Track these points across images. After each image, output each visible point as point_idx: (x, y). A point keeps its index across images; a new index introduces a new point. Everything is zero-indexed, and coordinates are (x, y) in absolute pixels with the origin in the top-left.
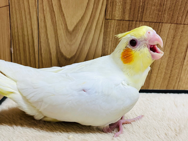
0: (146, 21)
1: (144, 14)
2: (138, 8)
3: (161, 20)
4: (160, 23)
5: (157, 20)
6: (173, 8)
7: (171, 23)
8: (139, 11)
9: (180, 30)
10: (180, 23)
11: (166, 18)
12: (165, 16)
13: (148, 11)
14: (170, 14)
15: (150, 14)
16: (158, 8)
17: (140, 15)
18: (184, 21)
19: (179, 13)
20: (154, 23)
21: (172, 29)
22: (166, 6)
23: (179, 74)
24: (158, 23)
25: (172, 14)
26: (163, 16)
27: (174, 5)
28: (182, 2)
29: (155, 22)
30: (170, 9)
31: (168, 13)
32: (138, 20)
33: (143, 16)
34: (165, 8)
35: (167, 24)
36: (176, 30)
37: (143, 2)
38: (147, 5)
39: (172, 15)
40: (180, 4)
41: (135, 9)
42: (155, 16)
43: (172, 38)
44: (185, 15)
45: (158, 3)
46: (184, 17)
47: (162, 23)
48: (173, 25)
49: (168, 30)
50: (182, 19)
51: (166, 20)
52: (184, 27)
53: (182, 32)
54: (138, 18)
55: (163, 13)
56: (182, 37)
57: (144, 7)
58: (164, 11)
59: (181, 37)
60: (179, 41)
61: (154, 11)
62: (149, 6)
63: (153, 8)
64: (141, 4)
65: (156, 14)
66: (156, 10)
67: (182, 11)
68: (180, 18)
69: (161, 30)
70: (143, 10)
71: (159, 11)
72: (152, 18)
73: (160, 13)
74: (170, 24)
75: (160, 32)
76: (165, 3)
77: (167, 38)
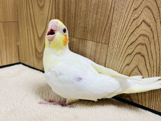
0: (77, 37)
1: (75, 32)
2: (71, 28)
3: (86, 38)
4: (85, 40)
5: (83, 38)
6: (93, 31)
8: (72, 30)
9: (99, 47)
10: (99, 42)
11: (89, 37)
12: (88, 35)
13: (78, 31)
14: (91, 34)
15: (78, 33)
16: (83, 29)
17: (73, 33)
18: (102, 41)
19: (97, 35)
20: (81, 40)
21: (94, 45)
22: (88, 29)
24: (84, 39)
25: (92, 34)
26: (87, 36)
27: (93, 28)
28: (99, 27)
29: (82, 39)
30: (91, 31)
31: (90, 34)
32: (72, 36)
33: (75, 34)
34: (88, 30)
35: (90, 41)
36: (96, 46)
37: (74, 25)
38: (77, 27)
39: (93, 36)
40: (97, 28)
41: (70, 29)
42: (82, 35)
43: (94, 51)
44: (102, 36)
45: (83, 26)
46: (101, 38)
47: (87, 40)
48: (94, 42)
49: (91, 45)
50: (100, 39)
51: (89, 38)
52: (102, 45)
53: (101, 48)
54: (72, 35)
55: (87, 33)
56: (101, 52)
57: (75, 28)
58: (88, 32)
59: (100, 52)
60: (99, 55)
61: (81, 31)
62: (77, 28)
63: (80, 29)
64: (73, 26)
65: (82, 33)
66: (82, 31)
67: (99, 34)
68: (99, 38)
69: (86, 45)
70: (75, 30)
71: (84, 32)
72: (80, 36)
73: (85, 33)
74: (92, 42)
75: (86, 46)
76: (87, 26)
77: (91, 51)
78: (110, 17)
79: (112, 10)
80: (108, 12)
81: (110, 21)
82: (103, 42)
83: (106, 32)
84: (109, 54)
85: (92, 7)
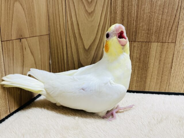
0: (139, 41)
1: (137, 36)
2: (132, 32)
3: (150, 40)
4: (149, 42)
5: (147, 40)
6: (158, 32)
7: (157, 42)
8: (133, 34)
9: (166, 47)
10: (164, 42)
11: (153, 39)
12: (153, 37)
13: (140, 35)
14: (156, 36)
15: (141, 36)
16: (147, 32)
17: (134, 37)
18: (168, 40)
19: (163, 35)
20: (144, 43)
21: (159, 47)
22: (153, 30)
23: (168, 80)
24: (148, 42)
26: (152, 37)
27: (159, 29)
28: (164, 27)
29: (146, 42)
30: (156, 33)
31: (155, 35)
32: (133, 41)
33: (136, 37)
34: (152, 32)
35: (155, 43)
36: (162, 47)
37: (135, 29)
38: (139, 31)
39: (158, 37)
40: (163, 29)
41: (130, 33)
42: (145, 38)
43: (159, 53)
44: (168, 36)
45: (146, 28)
46: (168, 37)
47: (151, 42)
48: (159, 43)
49: (156, 47)
50: (166, 39)
51: (153, 40)
52: (168, 45)
53: (167, 48)
54: (132, 40)
55: (151, 35)
56: (168, 52)
57: (136, 31)
58: (152, 34)
59: (166, 52)
60: (166, 55)
61: (144, 34)
62: (140, 31)
63: (143, 32)
64: (134, 30)
65: (145, 36)
66: (146, 33)
67: (165, 34)
68: (165, 38)
69: (150, 47)
70: (136, 34)
71: (148, 34)
72: (143, 39)
73: (149, 35)
75: (150, 49)
76: (152, 28)
77: (156, 53)
78: (177, 16)
79: (179, 10)
80: (175, 11)
81: (177, 20)
82: (170, 41)
83: (172, 32)
84: (176, 53)
85: (158, 8)
